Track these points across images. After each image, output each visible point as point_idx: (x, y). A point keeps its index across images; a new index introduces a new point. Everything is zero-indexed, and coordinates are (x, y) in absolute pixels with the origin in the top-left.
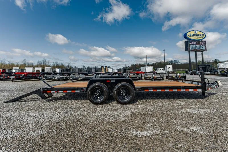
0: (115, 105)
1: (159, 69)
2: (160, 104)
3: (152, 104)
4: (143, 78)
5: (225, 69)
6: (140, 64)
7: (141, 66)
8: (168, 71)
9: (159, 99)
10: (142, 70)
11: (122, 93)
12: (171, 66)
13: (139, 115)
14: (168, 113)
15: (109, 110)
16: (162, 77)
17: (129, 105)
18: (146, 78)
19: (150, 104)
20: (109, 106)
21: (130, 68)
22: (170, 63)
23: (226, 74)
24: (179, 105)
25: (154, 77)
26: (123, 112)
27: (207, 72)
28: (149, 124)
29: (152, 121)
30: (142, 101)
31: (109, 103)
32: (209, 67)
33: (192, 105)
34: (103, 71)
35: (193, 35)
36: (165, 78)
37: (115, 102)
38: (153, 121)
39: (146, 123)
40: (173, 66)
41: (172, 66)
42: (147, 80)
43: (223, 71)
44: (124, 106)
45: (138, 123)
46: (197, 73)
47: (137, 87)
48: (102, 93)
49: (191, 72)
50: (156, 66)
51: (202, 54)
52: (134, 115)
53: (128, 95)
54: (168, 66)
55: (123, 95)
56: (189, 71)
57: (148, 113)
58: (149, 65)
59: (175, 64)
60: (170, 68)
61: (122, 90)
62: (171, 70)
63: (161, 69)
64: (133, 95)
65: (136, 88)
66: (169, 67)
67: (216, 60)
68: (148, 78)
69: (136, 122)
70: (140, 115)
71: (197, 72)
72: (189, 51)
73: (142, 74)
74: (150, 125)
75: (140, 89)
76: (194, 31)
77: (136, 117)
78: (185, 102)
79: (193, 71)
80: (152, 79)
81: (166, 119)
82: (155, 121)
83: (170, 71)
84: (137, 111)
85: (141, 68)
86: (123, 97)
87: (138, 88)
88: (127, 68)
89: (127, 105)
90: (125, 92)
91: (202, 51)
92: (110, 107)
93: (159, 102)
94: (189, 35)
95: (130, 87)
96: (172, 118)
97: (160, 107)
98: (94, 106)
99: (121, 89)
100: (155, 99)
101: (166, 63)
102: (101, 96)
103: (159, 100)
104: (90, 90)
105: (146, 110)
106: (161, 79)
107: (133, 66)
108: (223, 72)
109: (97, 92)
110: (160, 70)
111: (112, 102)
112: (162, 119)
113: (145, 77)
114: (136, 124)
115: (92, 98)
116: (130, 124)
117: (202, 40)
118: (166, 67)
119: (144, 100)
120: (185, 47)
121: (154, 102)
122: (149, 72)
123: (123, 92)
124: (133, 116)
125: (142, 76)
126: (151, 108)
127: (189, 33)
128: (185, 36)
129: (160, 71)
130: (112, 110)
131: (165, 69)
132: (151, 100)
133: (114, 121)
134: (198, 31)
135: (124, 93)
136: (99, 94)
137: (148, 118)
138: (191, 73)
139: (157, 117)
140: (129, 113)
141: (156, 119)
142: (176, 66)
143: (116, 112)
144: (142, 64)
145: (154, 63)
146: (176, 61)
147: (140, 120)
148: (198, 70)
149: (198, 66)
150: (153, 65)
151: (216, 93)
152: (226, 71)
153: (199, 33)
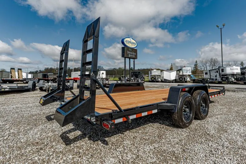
5: (155, 76)
8: (101, 77)
10: (74, 75)
34: (14, 76)
35: (129, 42)
40: (106, 72)
43: (153, 78)
51: (134, 61)
54: (101, 72)
62: (104, 76)
66: (103, 73)
71: (132, 79)
72: (125, 58)
76: (129, 38)
91: (134, 59)
94: (126, 41)
117: (135, 48)
118: (99, 73)
127: (126, 39)
131: (99, 75)
134: (132, 39)
149: (132, 73)
153: (133, 41)
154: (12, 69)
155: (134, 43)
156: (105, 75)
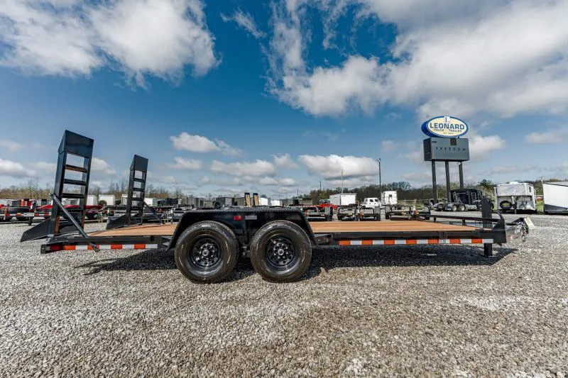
0: (255, 284)
1: (369, 199)
2: (382, 281)
3: (360, 281)
4: (335, 216)
5: (510, 197)
6: (328, 190)
7: (331, 193)
8: (387, 203)
9: (378, 265)
10: (333, 200)
11: (276, 251)
12: (394, 194)
13: (322, 318)
14: (411, 311)
15: (231, 301)
16: (377, 214)
17: (294, 284)
18: (341, 217)
19: (354, 280)
20: (237, 289)
21: (306, 199)
22: (392, 187)
23: (512, 208)
24: (437, 282)
25: (359, 214)
26: (274, 308)
27: (472, 204)
28: (355, 361)
29: (365, 344)
30: (331, 270)
31: (241, 277)
32: (474, 194)
33: (473, 282)
34: (248, 203)
35: (441, 126)
36: (383, 216)
37: (257, 276)
38: (370, 343)
39: (345, 353)
41: (395, 192)
42: (344, 220)
43: (507, 202)
44: (281, 287)
45: (316, 354)
46: (450, 207)
47: (317, 233)
48: (218, 251)
49: (436, 205)
50: (362, 194)
51: (460, 167)
52: (307, 321)
53: (292, 256)
54: (387, 193)
55: (277, 254)
56: (432, 204)
57: (349, 314)
58: (346, 192)
59: (400, 189)
60: (391, 198)
61: (275, 242)
62: (394, 201)
63: (374, 199)
64: (307, 255)
65: (316, 236)
66: (391, 196)
67: (485, 180)
68: (346, 218)
69: (312, 348)
70: (325, 319)
71: (451, 205)
72: (433, 161)
73: (331, 208)
74: (360, 365)
75: (327, 240)
76: (443, 117)
77: (311, 326)
78: (449, 275)
79: (440, 203)
80: (354, 218)
81: (409, 334)
82: (375, 342)
83: (392, 203)
84: (316, 303)
85: (331, 196)
86: (278, 262)
87: (321, 235)
88: (301, 197)
89: (290, 284)
90: (284, 247)
91: (461, 161)
92: (239, 292)
93: (377, 276)
94: (433, 126)
95: (298, 233)
96: (430, 330)
97: (383, 288)
98: (192, 289)
99: (274, 238)
100: (365, 265)
101: (383, 187)
102: (216, 259)
103: (378, 268)
104: (183, 242)
105: (344, 301)
106: (377, 217)
107: (313, 193)
108: (505, 205)
109: (205, 247)
110: (372, 201)
111: (250, 275)
112: (396, 337)
113: (339, 214)
114: (312, 361)
115: (189, 266)
116: (290, 360)
117: (461, 137)
118: (382, 195)
119: (338, 269)
120: (425, 153)
121: (365, 273)
122: (347, 204)
123: (277, 248)
124: (303, 323)
125: (332, 213)
126: (357, 294)
127: (433, 122)
128: (425, 130)
129: (370, 203)
130: (242, 301)
131: (380, 199)
132: (357, 269)
133: (237, 344)
134: (451, 117)
135: (280, 250)
136: (211, 253)
137: (352, 332)
138: (437, 207)
139: (379, 328)
140: (290, 310)
141: (377, 337)
142: (404, 194)
143: (250, 310)
144: (333, 190)
145: (359, 187)
146: (403, 183)
147: (325, 341)
148: (453, 201)
149: (452, 192)
150: (355, 191)
151: (516, 250)
152: (513, 203)
153: (455, 122)
154: (246, 194)
155: (457, 126)
156: (396, 199)
